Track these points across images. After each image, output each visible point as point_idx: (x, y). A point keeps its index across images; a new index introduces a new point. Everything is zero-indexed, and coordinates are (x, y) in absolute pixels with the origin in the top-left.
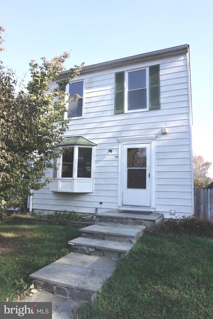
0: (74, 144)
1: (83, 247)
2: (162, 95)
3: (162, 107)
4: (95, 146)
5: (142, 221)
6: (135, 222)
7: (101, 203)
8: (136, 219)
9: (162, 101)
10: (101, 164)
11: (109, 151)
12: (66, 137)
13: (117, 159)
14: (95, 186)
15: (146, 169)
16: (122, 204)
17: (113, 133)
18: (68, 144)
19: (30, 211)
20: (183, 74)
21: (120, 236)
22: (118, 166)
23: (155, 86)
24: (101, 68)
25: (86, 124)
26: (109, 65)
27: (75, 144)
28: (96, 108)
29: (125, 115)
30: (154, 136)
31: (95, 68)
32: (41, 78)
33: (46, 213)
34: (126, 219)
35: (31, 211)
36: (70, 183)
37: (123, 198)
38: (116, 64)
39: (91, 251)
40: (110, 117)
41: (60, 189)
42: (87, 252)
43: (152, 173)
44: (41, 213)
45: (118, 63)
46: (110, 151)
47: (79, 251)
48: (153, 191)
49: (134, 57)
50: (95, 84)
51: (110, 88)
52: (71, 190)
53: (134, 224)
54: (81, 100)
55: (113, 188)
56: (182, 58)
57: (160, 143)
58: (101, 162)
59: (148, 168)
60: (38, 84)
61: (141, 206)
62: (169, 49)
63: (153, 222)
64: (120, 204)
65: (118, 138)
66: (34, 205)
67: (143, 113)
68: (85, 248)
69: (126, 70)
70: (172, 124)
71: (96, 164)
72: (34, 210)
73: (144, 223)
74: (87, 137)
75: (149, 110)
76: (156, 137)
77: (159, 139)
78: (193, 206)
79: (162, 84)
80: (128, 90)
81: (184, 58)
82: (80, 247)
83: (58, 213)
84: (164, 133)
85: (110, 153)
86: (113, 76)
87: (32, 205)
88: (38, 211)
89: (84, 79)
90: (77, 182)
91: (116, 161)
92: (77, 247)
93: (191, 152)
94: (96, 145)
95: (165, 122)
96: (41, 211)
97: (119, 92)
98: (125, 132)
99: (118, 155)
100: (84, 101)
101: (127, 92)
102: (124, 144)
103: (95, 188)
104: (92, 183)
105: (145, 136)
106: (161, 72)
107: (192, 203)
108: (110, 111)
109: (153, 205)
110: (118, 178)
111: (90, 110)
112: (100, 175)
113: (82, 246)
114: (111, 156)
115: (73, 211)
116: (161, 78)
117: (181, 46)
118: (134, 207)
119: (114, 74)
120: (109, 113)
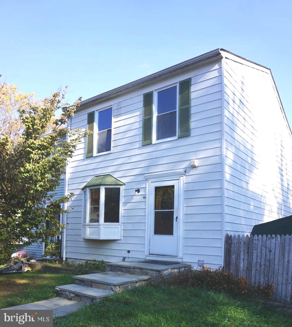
0: (99, 184)
1: (66, 293)
2: (193, 118)
3: (193, 133)
4: (123, 186)
5: (148, 271)
6: (142, 273)
7: (129, 252)
8: (142, 269)
9: (192, 125)
10: (129, 206)
11: (136, 191)
12: (96, 176)
13: (144, 200)
14: (123, 233)
15: (173, 211)
16: (149, 253)
17: (141, 169)
18: (95, 185)
19: (63, 260)
20: (216, 89)
21: (104, 284)
22: (146, 208)
23: (186, 107)
24: (128, 90)
25: (114, 160)
26: (135, 86)
27: (101, 185)
28: (124, 139)
29: (153, 146)
30: (182, 170)
31: (121, 91)
32: (31, 123)
33: (77, 262)
34: (134, 268)
35: (65, 260)
36: (97, 229)
37: (150, 246)
38: (143, 83)
39: (72, 296)
40: (138, 150)
41: (88, 236)
42: (70, 297)
43: (179, 215)
44: (74, 262)
45: (145, 81)
46: (138, 191)
47: (64, 296)
48: (181, 238)
49: (163, 72)
50: (123, 110)
51: (138, 113)
52: (98, 237)
53: (140, 275)
54: (110, 131)
55: (140, 234)
56: (217, 66)
57: (190, 179)
58: (129, 204)
59: (175, 210)
60: (31, 129)
61: (168, 256)
62: (198, 58)
63: (157, 273)
64: (147, 253)
65: (145, 175)
66: (67, 253)
67: (171, 142)
68: (68, 293)
69: (155, 89)
70: (202, 155)
71: (124, 206)
72: (68, 259)
73: (150, 273)
74: (116, 175)
75: (179, 138)
76: (185, 172)
77: (188, 174)
78: (223, 255)
79: (193, 103)
80: (157, 114)
81: (219, 66)
82: (65, 292)
83: (89, 262)
84: (194, 167)
85: (137, 193)
86: (141, 98)
87: (66, 253)
88: (71, 260)
89: (112, 105)
90: (103, 227)
91: (143, 203)
92: (63, 293)
93: (223, 189)
94: (124, 184)
95: (195, 153)
96: (74, 260)
97: (147, 118)
98: (153, 167)
99: (145, 196)
100: (113, 132)
101: (156, 117)
102: (151, 181)
103: (123, 234)
104: (120, 228)
105: (172, 171)
106: (193, 89)
107: (221, 253)
108: (138, 143)
109: (180, 255)
110: (145, 223)
111: (118, 143)
112: (128, 219)
113: (66, 291)
114: (139, 197)
115: (102, 260)
116: (193, 96)
117: (211, 52)
118: (160, 256)
119: (142, 96)
120: (137, 145)
